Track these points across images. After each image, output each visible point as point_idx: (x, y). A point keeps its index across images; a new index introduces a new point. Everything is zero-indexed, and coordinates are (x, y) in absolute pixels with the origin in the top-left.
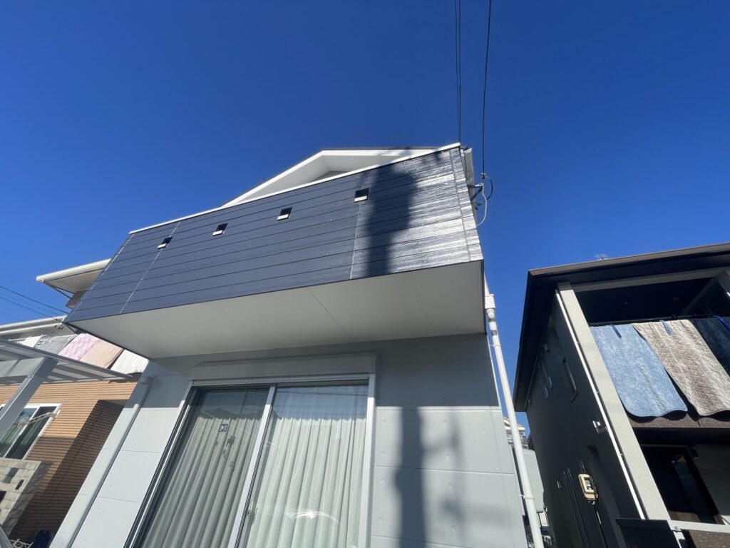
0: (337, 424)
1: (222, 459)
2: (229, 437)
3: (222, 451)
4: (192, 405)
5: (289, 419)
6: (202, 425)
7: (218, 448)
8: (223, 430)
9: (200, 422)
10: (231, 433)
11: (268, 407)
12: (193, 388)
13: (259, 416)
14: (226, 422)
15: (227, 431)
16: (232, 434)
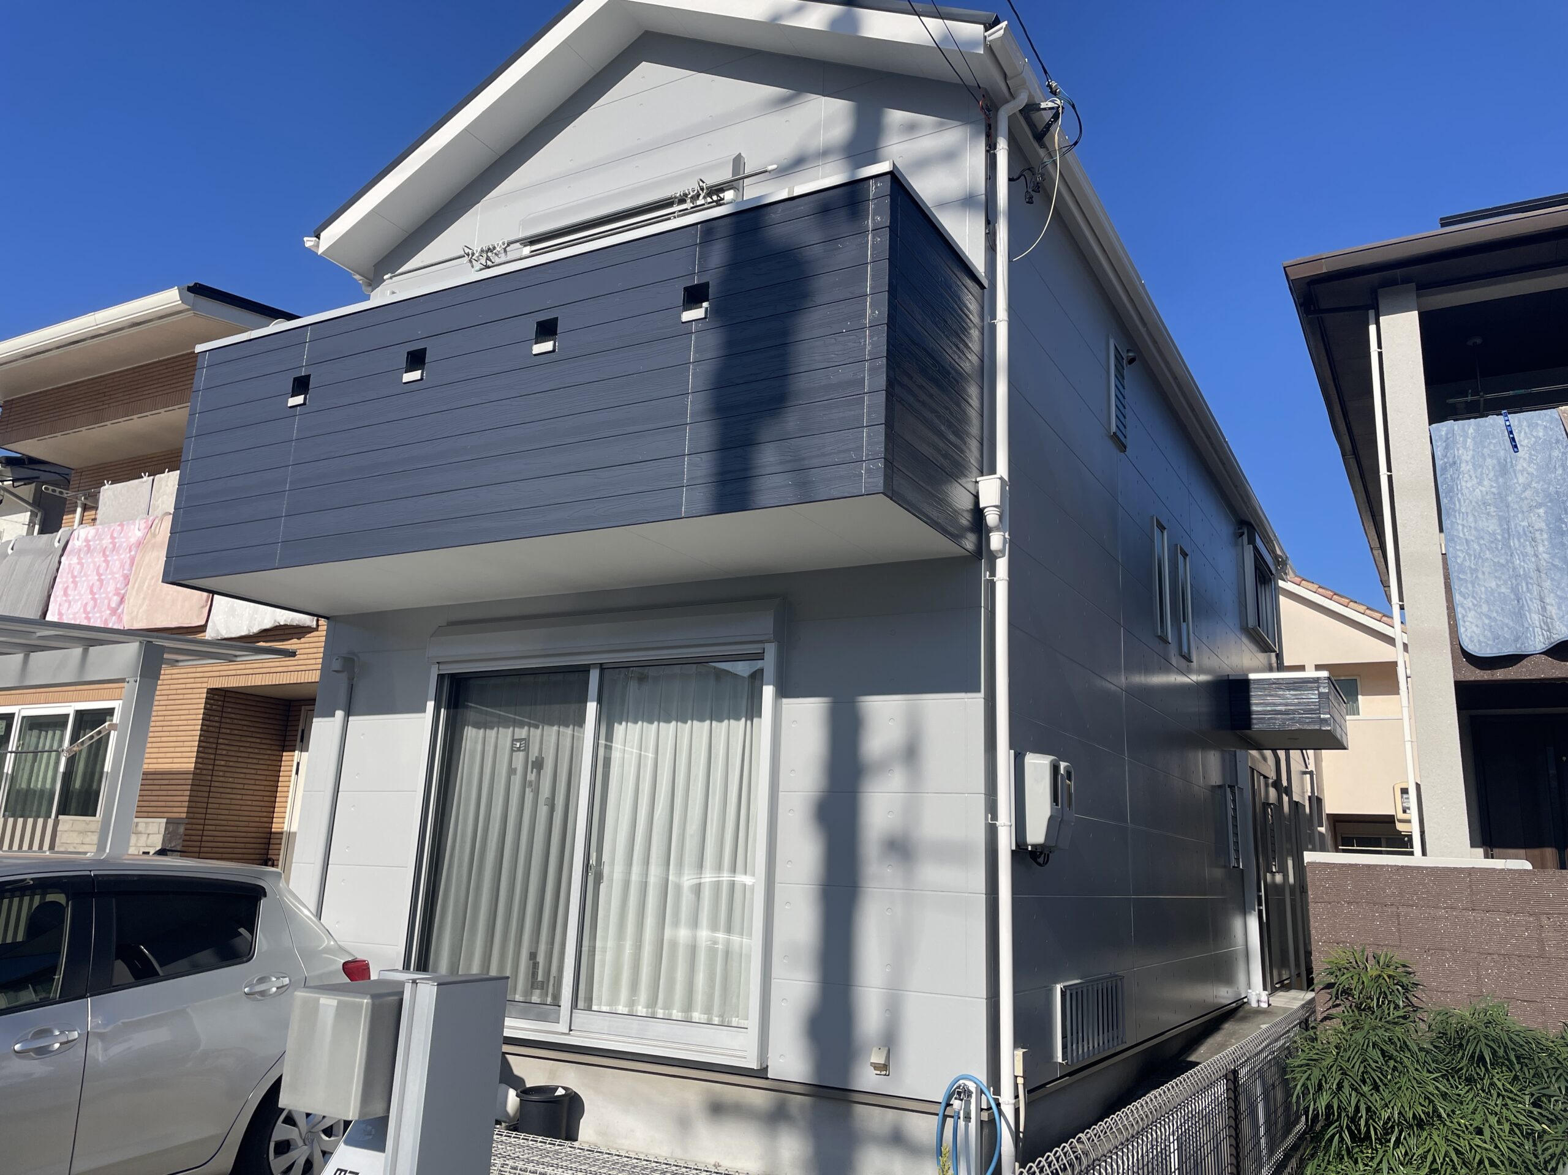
0: (721, 728)
1: (529, 796)
2: (532, 758)
3: (525, 782)
4: (448, 708)
5: (636, 722)
6: (476, 742)
7: (517, 780)
8: (519, 749)
9: (471, 736)
10: (534, 753)
11: (592, 707)
12: (441, 677)
13: (581, 721)
14: (522, 733)
15: (527, 750)
16: (536, 754)
